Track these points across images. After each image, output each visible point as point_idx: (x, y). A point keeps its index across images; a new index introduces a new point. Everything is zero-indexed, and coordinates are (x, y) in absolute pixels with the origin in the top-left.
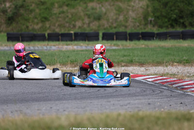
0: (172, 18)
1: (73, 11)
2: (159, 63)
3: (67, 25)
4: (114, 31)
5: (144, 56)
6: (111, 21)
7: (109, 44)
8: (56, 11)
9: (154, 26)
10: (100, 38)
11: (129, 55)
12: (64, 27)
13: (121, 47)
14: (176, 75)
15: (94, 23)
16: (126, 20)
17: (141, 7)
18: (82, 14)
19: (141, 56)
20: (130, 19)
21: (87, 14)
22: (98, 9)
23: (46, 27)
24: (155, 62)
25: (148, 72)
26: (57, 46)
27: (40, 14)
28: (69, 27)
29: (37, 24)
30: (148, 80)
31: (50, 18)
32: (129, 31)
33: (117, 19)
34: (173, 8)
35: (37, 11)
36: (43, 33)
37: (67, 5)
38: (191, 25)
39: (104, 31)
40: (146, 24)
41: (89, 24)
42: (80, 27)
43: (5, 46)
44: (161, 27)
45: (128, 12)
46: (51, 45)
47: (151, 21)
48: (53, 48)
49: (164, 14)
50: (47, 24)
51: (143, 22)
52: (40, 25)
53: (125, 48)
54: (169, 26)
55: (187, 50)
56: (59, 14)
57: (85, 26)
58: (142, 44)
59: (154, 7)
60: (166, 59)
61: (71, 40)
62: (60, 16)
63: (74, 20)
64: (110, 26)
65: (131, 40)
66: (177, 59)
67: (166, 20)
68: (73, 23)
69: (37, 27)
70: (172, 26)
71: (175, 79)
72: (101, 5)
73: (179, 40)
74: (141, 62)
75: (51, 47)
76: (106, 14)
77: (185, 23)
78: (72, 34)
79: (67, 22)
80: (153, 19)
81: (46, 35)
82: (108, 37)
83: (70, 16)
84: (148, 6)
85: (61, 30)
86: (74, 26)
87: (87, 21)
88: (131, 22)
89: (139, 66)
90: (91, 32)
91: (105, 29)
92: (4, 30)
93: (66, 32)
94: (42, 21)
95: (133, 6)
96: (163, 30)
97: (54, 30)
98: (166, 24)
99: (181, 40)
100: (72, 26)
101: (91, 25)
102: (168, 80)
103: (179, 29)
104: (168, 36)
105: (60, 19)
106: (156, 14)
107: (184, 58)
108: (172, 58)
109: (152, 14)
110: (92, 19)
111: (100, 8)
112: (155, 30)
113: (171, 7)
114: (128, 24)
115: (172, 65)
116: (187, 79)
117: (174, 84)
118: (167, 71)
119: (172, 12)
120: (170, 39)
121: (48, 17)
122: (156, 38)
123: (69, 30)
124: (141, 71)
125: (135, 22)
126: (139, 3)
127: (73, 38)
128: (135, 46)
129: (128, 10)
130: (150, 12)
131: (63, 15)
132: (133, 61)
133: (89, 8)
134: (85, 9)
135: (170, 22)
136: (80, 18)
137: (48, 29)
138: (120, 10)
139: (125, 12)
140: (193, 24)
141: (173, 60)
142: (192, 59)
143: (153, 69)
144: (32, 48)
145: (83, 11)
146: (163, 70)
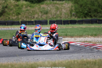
0: (85, 13)
1: (33, 9)
2: (81, 36)
4: (55, 20)
5: (73, 32)
6: (53, 14)
8: (24, 9)
9: (75, 17)
10: (48, 23)
11: (65, 32)
12: (28, 18)
13: (59, 28)
14: (92, 42)
15: (44, 16)
16: (61, 14)
17: (69, 7)
18: (38, 11)
19: (71, 32)
20: (63, 13)
21: (40, 11)
22: (46, 8)
23: (19, 18)
25: (76, 41)
27: (16, 11)
28: (31, 18)
29: (14, 16)
30: (77, 44)
31: (21, 13)
32: (63, 19)
33: (56, 13)
34: (85, 7)
35: (14, 9)
36: (18, 21)
37: (30, 6)
38: (94, 16)
39: (50, 20)
40: (71, 16)
41: (41, 16)
42: (37, 18)
44: (79, 17)
45: (62, 10)
47: (74, 14)
49: (81, 11)
50: (20, 16)
51: (70, 15)
52: (16, 17)
53: (62, 28)
54: (84, 17)
55: (94, 29)
56: (26, 11)
57: (40, 17)
58: (70, 26)
59: (75, 7)
60: (84, 34)
61: (33, 25)
62: (26, 12)
63: (33, 14)
64: (52, 17)
65: (64, 24)
66: (90, 33)
68: (33, 15)
69: (14, 18)
72: (47, 6)
74: (71, 35)
76: (50, 11)
77: (92, 15)
78: (33, 21)
79: (30, 15)
80: (75, 13)
81: (20, 22)
83: (31, 12)
84: (72, 7)
85: (27, 19)
86: (34, 17)
87: (40, 14)
88: (64, 15)
89: (71, 37)
90: (43, 20)
91: (50, 19)
93: (30, 20)
94: (17, 15)
95: (64, 7)
96: (81, 19)
97: (23, 19)
98: (82, 16)
99: (90, 24)
100: (32, 17)
102: (88, 44)
103: (89, 18)
104: (84, 22)
105: (26, 14)
106: (76, 11)
107: (94, 33)
108: (88, 33)
109: (74, 11)
110: (43, 14)
111: (47, 8)
112: (76, 19)
113: (84, 7)
114: (62, 16)
115: (88, 37)
116: (98, 44)
117: (91, 46)
118: (86, 40)
119: (85, 10)
120: (84, 24)
121: (20, 12)
123: (31, 19)
124: (72, 40)
125: (66, 15)
126: (67, 5)
127: (34, 23)
128: (67, 27)
129: (62, 9)
130: (73, 10)
131: (28, 12)
132: (67, 35)
133: (42, 8)
134: (39, 8)
135: (84, 15)
136: (37, 13)
137: (20, 19)
138: (57, 9)
139: (60, 10)
140: (96, 15)
141: (88, 34)
142: (98, 34)
143: (79, 39)
144: (13, 29)
145: (39, 10)
146: (83, 39)
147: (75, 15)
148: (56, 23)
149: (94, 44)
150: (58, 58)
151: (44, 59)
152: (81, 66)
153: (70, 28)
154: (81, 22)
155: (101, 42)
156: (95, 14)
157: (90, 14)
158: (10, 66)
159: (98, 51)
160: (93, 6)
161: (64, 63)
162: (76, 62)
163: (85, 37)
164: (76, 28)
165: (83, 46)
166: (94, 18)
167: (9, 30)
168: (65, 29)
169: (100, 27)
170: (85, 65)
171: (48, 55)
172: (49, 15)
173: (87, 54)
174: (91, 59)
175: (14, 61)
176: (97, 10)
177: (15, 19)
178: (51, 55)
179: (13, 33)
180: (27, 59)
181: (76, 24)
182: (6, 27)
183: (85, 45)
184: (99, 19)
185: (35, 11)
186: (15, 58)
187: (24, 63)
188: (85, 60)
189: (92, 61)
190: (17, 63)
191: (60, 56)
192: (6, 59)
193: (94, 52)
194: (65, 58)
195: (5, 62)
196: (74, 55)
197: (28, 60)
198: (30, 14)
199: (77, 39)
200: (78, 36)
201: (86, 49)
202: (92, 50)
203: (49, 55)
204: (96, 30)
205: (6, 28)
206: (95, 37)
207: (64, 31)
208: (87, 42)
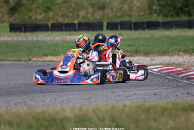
0: (178, 7)
2: (164, 53)
3: (71, 15)
4: (118, 20)
5: (150, 46)
6: (115, 10)
9: (159, 15)
10: (105, 27)
11: (134, 45)
13: (126, 37)
14: (182, 65)
15: (97, 13)
16: (131, 9)
18: (86, 3)
19: (146, 46)
20: (135, 8)
21: (91, 4)
23: (49, 17)
24: (161, 51)
25: (154, 62)
26: (61, 37)
27: (43, 4)
28: (73, 16)
29: (40, 14)
30: (154, 70)
31: (54, 8)
33: (121, 8)
36: (46, 23)
40: (151, 14)
41: (93, 14)
42: (83, 17)
43: (8, 36)
44: (166, 16)
45: (132, 2)
46: (54, 36)
47: (156, 10)
48: (57, 38)
49: (169, 3)
50: (51, 14)
51: (148, 11)
52: (43, 15)
53: (130, 37)
54: (175, 15)
55: (193, 39)
56: (63, 3)
57: (89, 16)
58: (147, 33)
61: (75, 30)
62: (63, 5)
63: (77, 10)
64: (114, 16)
65: (136, 29)
66: (183, 48)
67: (172, 9)
68: (77, 12)
69: (40, 17)
70: (178, 15)
71: (181, 69)
73: (184, 30)
74: (146, 52)
75: (54, 38)
76: (110, 3)
77: (191, 12)
78: (75, 24)
79: (70, 12)
80: (158, 8)
81: (50, 25)
82: (112, 26)
83: (74, 6)
85: (64, 20)
86: (78, 16)
87: (90, 10)
88: (136, 11)
89: (144, 56)
90: (96, 21)
91: (109, 19)
92: (6, 20)
93: (70, 22)
94: (45, 11)
96: (169, 19)
97: (57, 20)
98: (171, 13)
100: (75, 16)
101: (95, 14)
102: (174, 70)
103: (185, 18)
104: (173, 25)
105: (63, 9)
106: (161, 3)
107: (190, 47)
108: (178, 47)
109: (157, 3)
110: (96, 8)
112: (160, 19)
114: (132, 13)
115: (178, 55)
116: (193, 69)
117: (180, 74)
118: (173, 61)
119: (177, 1)
120: (175, 28)
121: (51, 6)
122: (161, 27)
123: (73, 20)
124: (146, 61)
125: (140, 11)
127: (77, 27)
130: (155, 1)
131: (66, 5)
132: (139, 51)
135: (176, 11)
136: (83, 7)
137: (52, 19)
139: (130, 1)
141: (179, 49)
143: (159, 59)
144: (35, 38)
145: (87, 1)
146: (168, 59)
147: (158, 11)
148: (119, 27)
149: (187, 70)
154: (168, 25)
163: (172, 56)
172: (108, 11)
177: (41, 20)
179: (34, 46)
181: (159, 28)
182: (22, 36)
183: (167, 71)
185: (80, 4)
198: (70, 9)
199: (155, 60)
200: (158, 54)
208: (173, 64)
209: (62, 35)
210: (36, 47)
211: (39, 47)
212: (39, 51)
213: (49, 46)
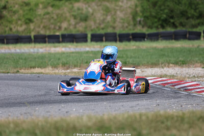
0: (162, 18)
1: (58, 11)
2: (154, 65)
3: (53, 26)
4: (102, 32)
5: (138, 58)
6: (98, 21)
7: (99, 46)
8: (40, 11)
9: (143, 27)
10: (89, 39)
11: (123, 57)
14: (176, 76)
15: (80, 24)
16: (114, 21)
17: (129, 7)
18: (68, 15)
19: (135, 57)
20: (118, 20)
21: (73, 15)
22: (85, 10)
23: (30, 29)
24: (150, 63)
25: (146, 74)
26: (44, 49)
27: (24, 16)
28: (54, 28)
29: (21, 26)
31: (35, 20)
32: (118, 31)
33: (104, 20)
34: (163, 8)
35: (21, 12)
36: (28, 34)
37: (53, 6)
38: (182, 24)
39: (93, 32)
40: (135, 25)
41: (76, 24)
42: (66, 29)
44: (150, 27)
45: (116, 13)
46: (38, 48)
47: (140, 21)
48: (41, 50)
49: (154, 14)
50: (32, 26)
51: (132, 23)
52: (24, 27)
54: (159, 26)
55: (181, 51)
56: (44, 15)
57: (71, 27)
58: (133, 45)
59: (142, 6)
60: (161, 61)
61: (59, 42)
62: (45, 17)
63: (59, 22)
64: (97, 27)
65: (121, 41)
66: (173, 60)
68: (59, 24)
69: (21, 29)
70: (163, 27)
71: (176, 80)
72: (87, 6)
73: (171, 41)
74: (135, 64)
75: (38, 50)
76: (92, 14)
77: (176, 23)
78: (58, 36)
79: (52, 24)
80: (142, 19)
81: (32, 37)
82: (97, 38)
83: (55, 17)
84: (136, 6)
85: (46, 32)
86: (60, 28)
87: (73, 22)
88: (120, 22)
90: (79, 33)
91: (92, 30)
93: (52, 34)
94: (26, 23)
95: (121, 7)
96: (154, 31)
97: (38, 32)
98: (156, 25)
99: (174, 41)
100: (57, 28)
101: (78, 26)
102: (169, 81)
103: (170, 30)
104: (159, 36)
105: (44, 21)
106: (145, 15)
107: (180, 59)
108: (168, 59)
109: (141, 14)
110: (78, 20)
111: (86, 8)
112: (145, 31)
113: (160, 7)
114: (116, 25)
115: (168, 67)
116: (188, 80)
117: (175, 85)
118: (165, 73)
119: (161, 12)
120: (162, 40)
121: (32, 18)
122: (147, 39)
123: (54, 32)
125: (123, 23)
126: (127, 3)
127: (61, 39)
128: (126, 48)
129: (116, 10)
130: (139, 12)
131: (47, 16)
132: (127, 63)
133: (76, 8)
134: (71, 9)
135: (160, 22)
136: (65, 19)
137: (33, 31)
138: (107, 10)
139: (113, 13)
140: (184, 24)
141: (169, 61)
142: (188, 60)
143: (150, 71)
144: (18, 51)
145: (69, 12)
146: (159, 71)
147: (142, 22)
148: (104, 39)
149: (181, 81)
150: (109, 108)
151: (81, 111)
152: (153, 125)
153: (133, 50)
154: (154, 37)
155: (194, 76)
156: (183, 20)
157: (172, 21)
158: (12, 126)
159: (189, 95)
160: (178, 5)
161: (120, 118)
162: (144, 118)
163: (163, 68)
164: (144, 48)
165: (159, 85)
166: (180, 29)
167: (11, 54)
168: (123, 51)
169: (193, 46)
170: (162, 123)
171: (89, 103)
172: (91, 23)
173: (166, 100)
174: (174, 110)
175: (21, 115)
176: (187, 12)
177: (23, 32)
178: (96, 103)
179: (19, 58)
180: (47, 112)
181: (144, 40)
183: (162, 82)
184: (190, 30)
185: (62, 15)
186: (23, 109)
187: (41, 119)
188: (162, 112)
189: (175, 114)
190: (27, 118)
191: (112, 105)
192: (5, 112)
193: (180, 97)
194: (123, 109)
195: (2, 117)
196: (139, 102)
197: (49, 113)
198: (52, 21)
199: (146, 71)
200: (148, 66)
201: (165, 92)
202: (176, 93)
203: (91, 103)
204: (184, 52)
205: (4, 49)
206: (182, 67)
207: (121, 55)
208: (166, 76)
209: (46, 47)
210: (22, 59)
211: (25, 59)
212: (25, 63)
213: (35, 58)
